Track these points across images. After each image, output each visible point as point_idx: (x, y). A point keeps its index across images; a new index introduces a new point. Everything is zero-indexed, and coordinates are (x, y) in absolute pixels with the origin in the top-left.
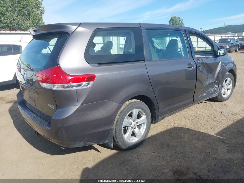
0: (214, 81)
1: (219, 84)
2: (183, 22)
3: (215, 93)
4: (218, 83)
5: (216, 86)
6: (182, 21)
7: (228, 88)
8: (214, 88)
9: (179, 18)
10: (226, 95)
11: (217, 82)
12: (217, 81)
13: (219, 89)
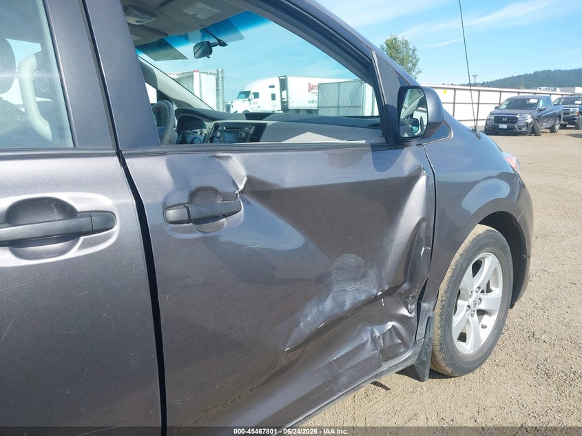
0: (380, 287)
1: (420, 299)
2: (416, 53)
3: (397, 355)
4: (416, 293)
5: (404, 312)
6: (414, 50)
7: (482, 307)
8: (390, 325)
9: (406, 44)
10: (470, 338)
11: (409, 291)
12: (406, 286)
13: (422, 328)
